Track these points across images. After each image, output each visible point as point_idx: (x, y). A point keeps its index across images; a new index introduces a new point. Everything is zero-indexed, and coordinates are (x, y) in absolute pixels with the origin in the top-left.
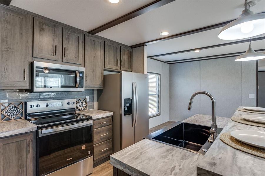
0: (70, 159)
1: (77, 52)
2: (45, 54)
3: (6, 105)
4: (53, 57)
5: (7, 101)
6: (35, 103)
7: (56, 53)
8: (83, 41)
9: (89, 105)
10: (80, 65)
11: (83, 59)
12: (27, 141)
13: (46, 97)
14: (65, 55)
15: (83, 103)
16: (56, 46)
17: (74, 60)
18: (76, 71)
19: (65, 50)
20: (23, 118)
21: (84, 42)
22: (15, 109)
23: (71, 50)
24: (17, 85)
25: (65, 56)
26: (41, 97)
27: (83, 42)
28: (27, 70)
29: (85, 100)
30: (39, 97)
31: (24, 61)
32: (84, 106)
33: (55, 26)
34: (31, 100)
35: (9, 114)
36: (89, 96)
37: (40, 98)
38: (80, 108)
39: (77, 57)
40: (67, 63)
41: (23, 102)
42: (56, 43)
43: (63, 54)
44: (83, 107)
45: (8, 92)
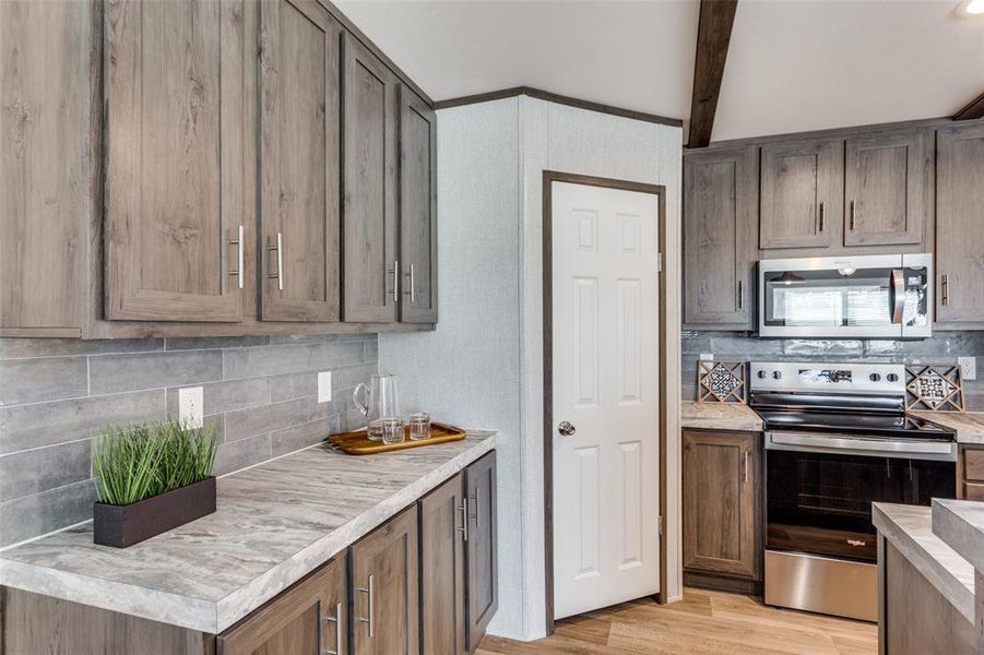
0: (858, 543)
1: (902, 202)
2: (790, 236)
3: (711, 366)
4: (812, 239)
5: (711, 357)
6: (768, 368)
7: (821, 224)
8: (930, 156)
9: (971, 392)
10: (918, 248)
11: (930, 223)
12: (741, 451)
13: (803, 352)
14: (852, 223)
15: (943, 382)
16: (822, 206)
17: (888, 233)
18: (894, 271)
19: (852, 208)
20: (744, 402)
21: (932, 160)
22: (727, 377)
23: (875, 204)
24: (727, 321)
25: (852, 228)
26: (788, 351)
27: (927, 161)
28: (747, 284)
29: (953, 373)
30: (783, 352)
31: (741, 264)
32: (945, 394)
33: (819, 147)
34: (762, 358)
35: (715, 387)
36: (974, 358)
37: (786, 356)
38: (928, 400)
39: (902, 222)
40: (862, 247)
41: (743, 362)
42: (823, 196)
43: (848, 222)
44: (940, 398)
45: (714, 337)
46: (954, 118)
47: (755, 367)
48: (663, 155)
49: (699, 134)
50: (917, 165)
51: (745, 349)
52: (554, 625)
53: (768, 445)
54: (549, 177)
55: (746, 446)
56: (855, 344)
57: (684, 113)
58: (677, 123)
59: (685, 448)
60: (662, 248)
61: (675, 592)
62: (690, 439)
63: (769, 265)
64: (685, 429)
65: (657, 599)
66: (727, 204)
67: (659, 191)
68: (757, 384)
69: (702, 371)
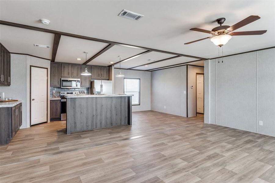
1: (78, 73)
2: (65, 75)
3: (55, 92)
4: (68, 76)
6: (63, 92)
7: (69, 74)
10: (79, 78)
16: (69, 72)
17: (76, 76)
18: (76, 81)
21: (81, 69)
22: (57, 94)
23: (75, 72)
24: (57, 86)
28: (59, 81)
30: (65, 90)
31: (58, 79)
33: (69, 65)
39: (78, 75)
40: (73, 78)
41: (59, 92)
43: (72, 74)
45: (55, 88)
46: (83, 64)
47: (61, 92)
48: (48, 64)
49: (53, 60)
50: (79, 69)
51: (60, 90)
52: (31, 126)
53: (62, 101)
54: (31, 66)
55: (59, 102)
56: (74, 89)
57: (51, 59)
58: (50, 60)
59: (51, 103)
60: (47, 76)
61: (49, 121)
62: (51, 102)
63: (62, 79)
64: (50, 100)
65: (46, 122)
66: (57, 70)
67: (47, 69)
68: (61, 95)
69: (53, 93)
